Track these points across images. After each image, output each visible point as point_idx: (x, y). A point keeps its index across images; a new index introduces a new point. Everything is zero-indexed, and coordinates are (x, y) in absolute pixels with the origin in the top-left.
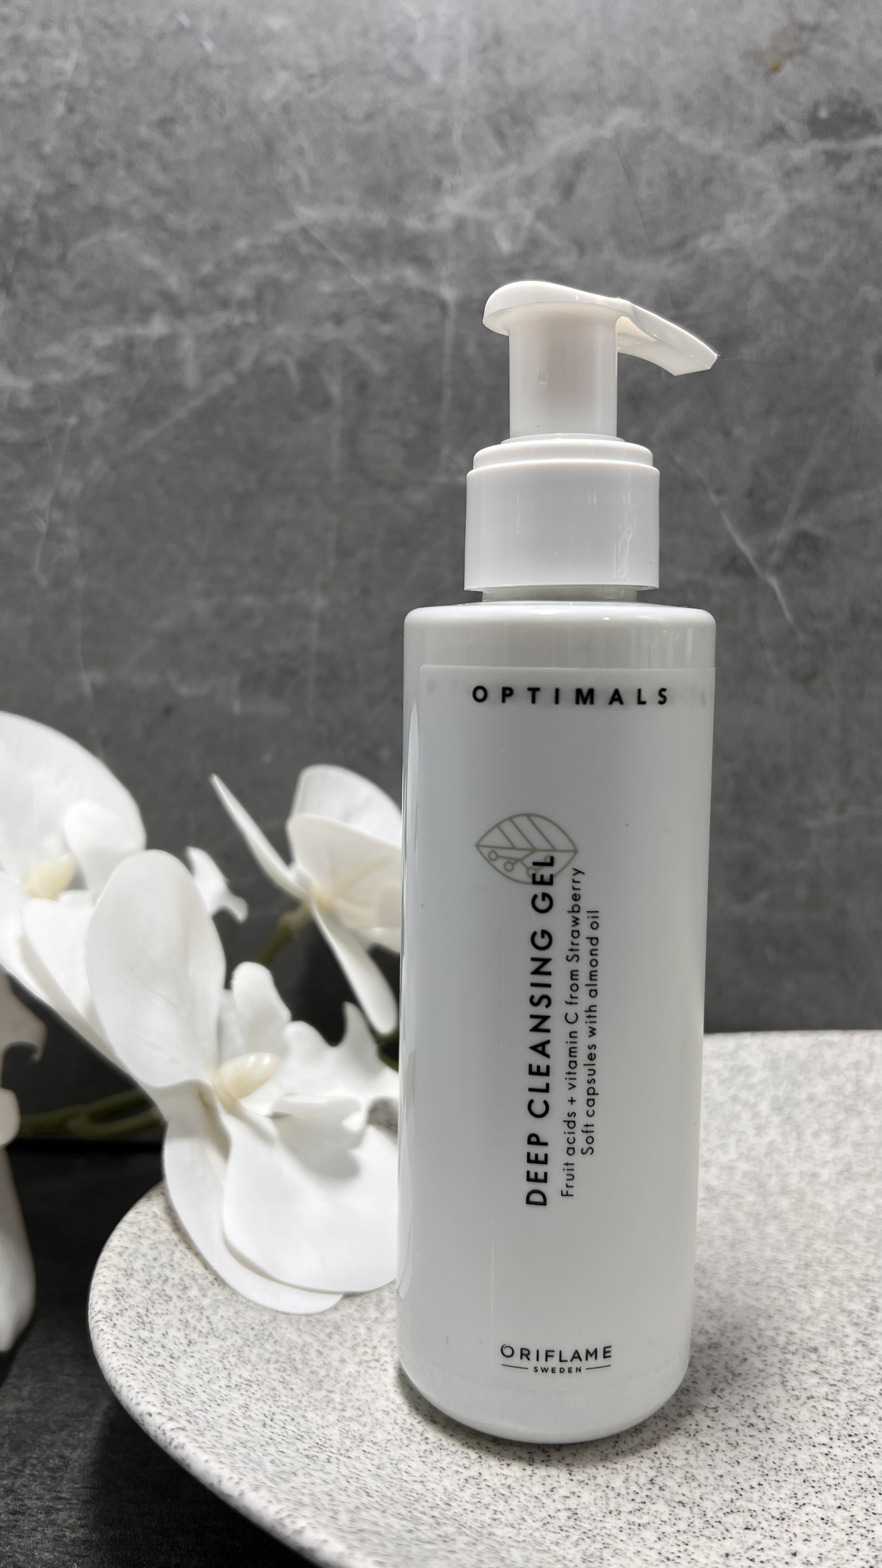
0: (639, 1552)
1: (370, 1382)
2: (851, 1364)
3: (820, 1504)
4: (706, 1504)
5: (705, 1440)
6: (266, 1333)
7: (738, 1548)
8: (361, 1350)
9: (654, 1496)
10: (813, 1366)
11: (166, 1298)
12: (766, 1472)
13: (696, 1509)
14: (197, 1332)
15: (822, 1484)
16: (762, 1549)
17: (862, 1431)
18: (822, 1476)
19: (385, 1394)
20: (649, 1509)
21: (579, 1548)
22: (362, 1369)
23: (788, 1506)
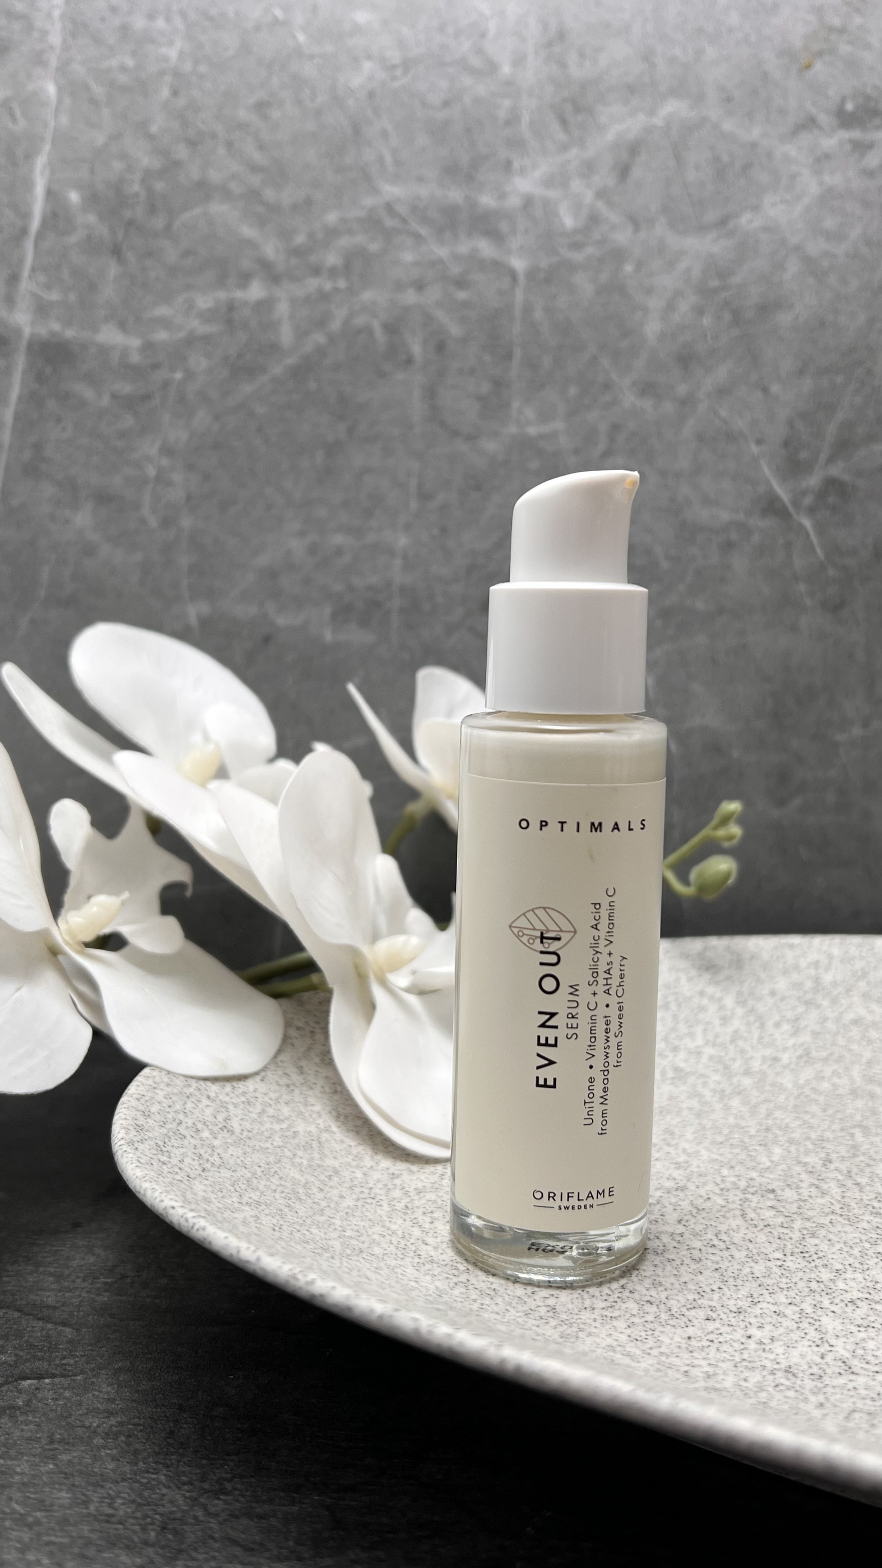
0: (611, 1335)
1: (368, 1214)
2: (805, 1201)
3: (773, 1301)
4: (672, 1303)
5: (671, 1257)
6: (273, 1171)
7: (699, 1333)
8: (358, 1190)
9: (624, 1297)
10: (769, 1203)
11: (181, 1136)
12: (725, 1279)
13: (662, 1306)
14: (209, 1163)
15: (775, 1287)
16: (721, 1333)
17: (813, 1250)
18: (775, 1281)
19: (381, 1223)
20: (620, 1306)
21: (557, 1330)
22: (359, 1204)
23: (744, 1304)
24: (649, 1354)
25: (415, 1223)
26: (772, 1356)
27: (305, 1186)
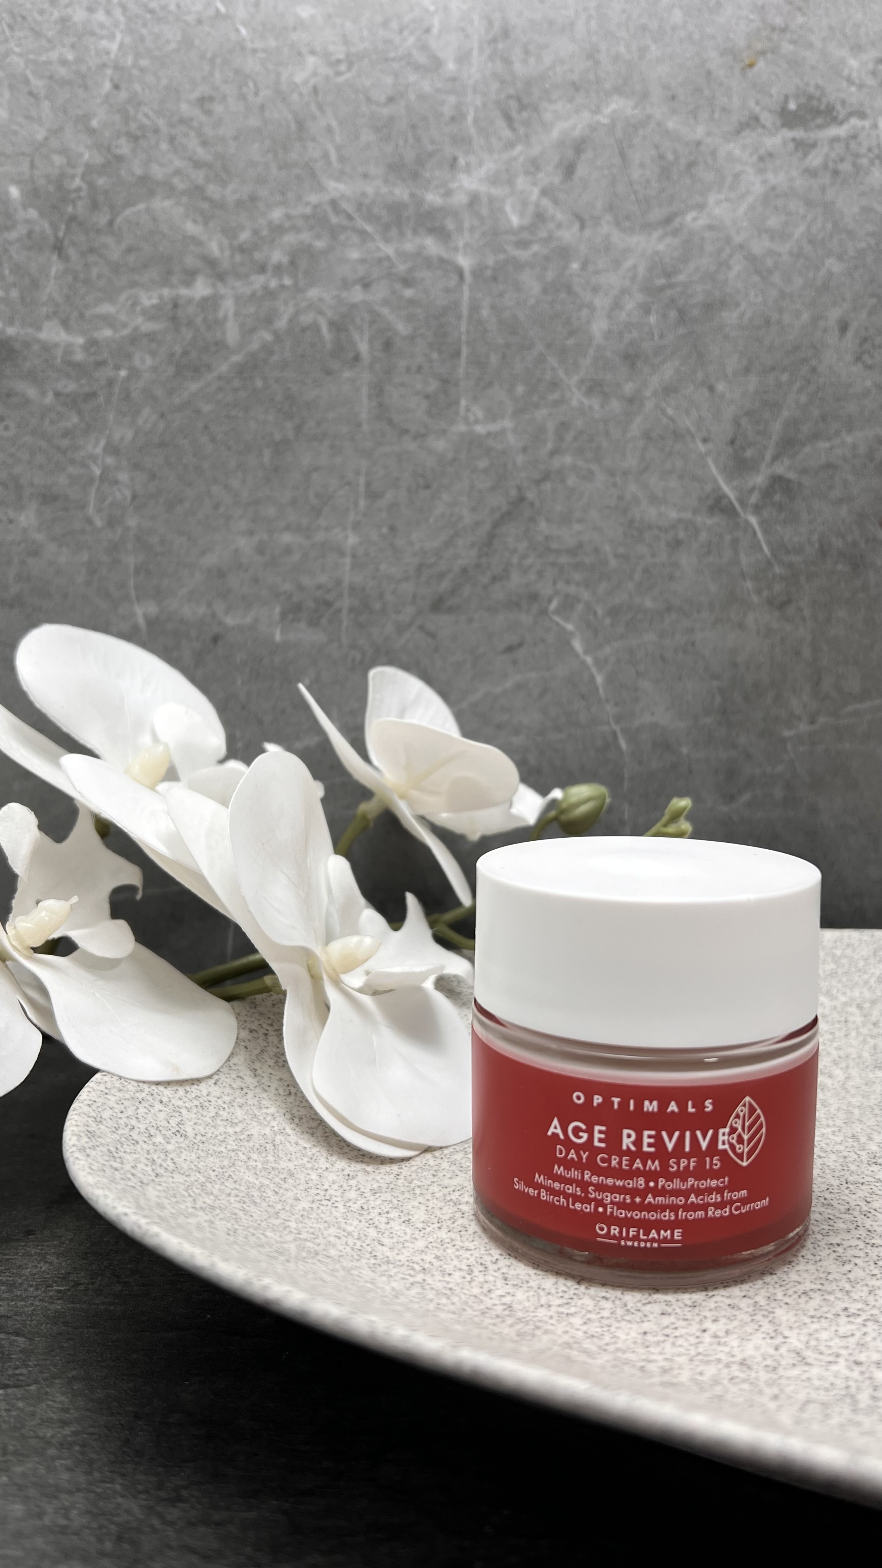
0: (567, 1331)
7: (655, 1328)
14: (163, 1168)
16: (676, 1328)
21: (514, 1328)
24: (605, 1350)
25: (371, 1224)
26: (727, 1349)
27: (259, 1189)
